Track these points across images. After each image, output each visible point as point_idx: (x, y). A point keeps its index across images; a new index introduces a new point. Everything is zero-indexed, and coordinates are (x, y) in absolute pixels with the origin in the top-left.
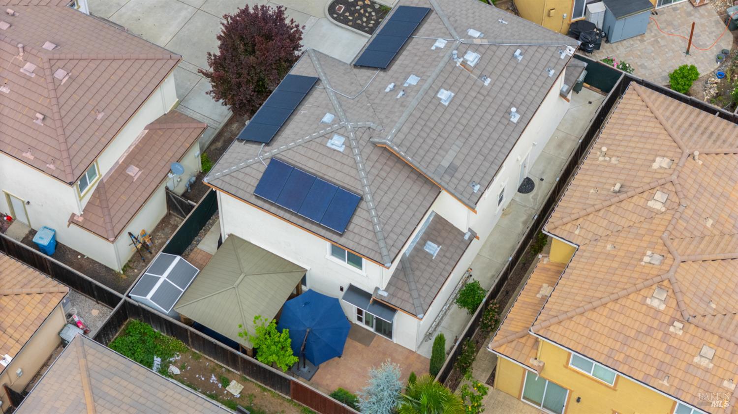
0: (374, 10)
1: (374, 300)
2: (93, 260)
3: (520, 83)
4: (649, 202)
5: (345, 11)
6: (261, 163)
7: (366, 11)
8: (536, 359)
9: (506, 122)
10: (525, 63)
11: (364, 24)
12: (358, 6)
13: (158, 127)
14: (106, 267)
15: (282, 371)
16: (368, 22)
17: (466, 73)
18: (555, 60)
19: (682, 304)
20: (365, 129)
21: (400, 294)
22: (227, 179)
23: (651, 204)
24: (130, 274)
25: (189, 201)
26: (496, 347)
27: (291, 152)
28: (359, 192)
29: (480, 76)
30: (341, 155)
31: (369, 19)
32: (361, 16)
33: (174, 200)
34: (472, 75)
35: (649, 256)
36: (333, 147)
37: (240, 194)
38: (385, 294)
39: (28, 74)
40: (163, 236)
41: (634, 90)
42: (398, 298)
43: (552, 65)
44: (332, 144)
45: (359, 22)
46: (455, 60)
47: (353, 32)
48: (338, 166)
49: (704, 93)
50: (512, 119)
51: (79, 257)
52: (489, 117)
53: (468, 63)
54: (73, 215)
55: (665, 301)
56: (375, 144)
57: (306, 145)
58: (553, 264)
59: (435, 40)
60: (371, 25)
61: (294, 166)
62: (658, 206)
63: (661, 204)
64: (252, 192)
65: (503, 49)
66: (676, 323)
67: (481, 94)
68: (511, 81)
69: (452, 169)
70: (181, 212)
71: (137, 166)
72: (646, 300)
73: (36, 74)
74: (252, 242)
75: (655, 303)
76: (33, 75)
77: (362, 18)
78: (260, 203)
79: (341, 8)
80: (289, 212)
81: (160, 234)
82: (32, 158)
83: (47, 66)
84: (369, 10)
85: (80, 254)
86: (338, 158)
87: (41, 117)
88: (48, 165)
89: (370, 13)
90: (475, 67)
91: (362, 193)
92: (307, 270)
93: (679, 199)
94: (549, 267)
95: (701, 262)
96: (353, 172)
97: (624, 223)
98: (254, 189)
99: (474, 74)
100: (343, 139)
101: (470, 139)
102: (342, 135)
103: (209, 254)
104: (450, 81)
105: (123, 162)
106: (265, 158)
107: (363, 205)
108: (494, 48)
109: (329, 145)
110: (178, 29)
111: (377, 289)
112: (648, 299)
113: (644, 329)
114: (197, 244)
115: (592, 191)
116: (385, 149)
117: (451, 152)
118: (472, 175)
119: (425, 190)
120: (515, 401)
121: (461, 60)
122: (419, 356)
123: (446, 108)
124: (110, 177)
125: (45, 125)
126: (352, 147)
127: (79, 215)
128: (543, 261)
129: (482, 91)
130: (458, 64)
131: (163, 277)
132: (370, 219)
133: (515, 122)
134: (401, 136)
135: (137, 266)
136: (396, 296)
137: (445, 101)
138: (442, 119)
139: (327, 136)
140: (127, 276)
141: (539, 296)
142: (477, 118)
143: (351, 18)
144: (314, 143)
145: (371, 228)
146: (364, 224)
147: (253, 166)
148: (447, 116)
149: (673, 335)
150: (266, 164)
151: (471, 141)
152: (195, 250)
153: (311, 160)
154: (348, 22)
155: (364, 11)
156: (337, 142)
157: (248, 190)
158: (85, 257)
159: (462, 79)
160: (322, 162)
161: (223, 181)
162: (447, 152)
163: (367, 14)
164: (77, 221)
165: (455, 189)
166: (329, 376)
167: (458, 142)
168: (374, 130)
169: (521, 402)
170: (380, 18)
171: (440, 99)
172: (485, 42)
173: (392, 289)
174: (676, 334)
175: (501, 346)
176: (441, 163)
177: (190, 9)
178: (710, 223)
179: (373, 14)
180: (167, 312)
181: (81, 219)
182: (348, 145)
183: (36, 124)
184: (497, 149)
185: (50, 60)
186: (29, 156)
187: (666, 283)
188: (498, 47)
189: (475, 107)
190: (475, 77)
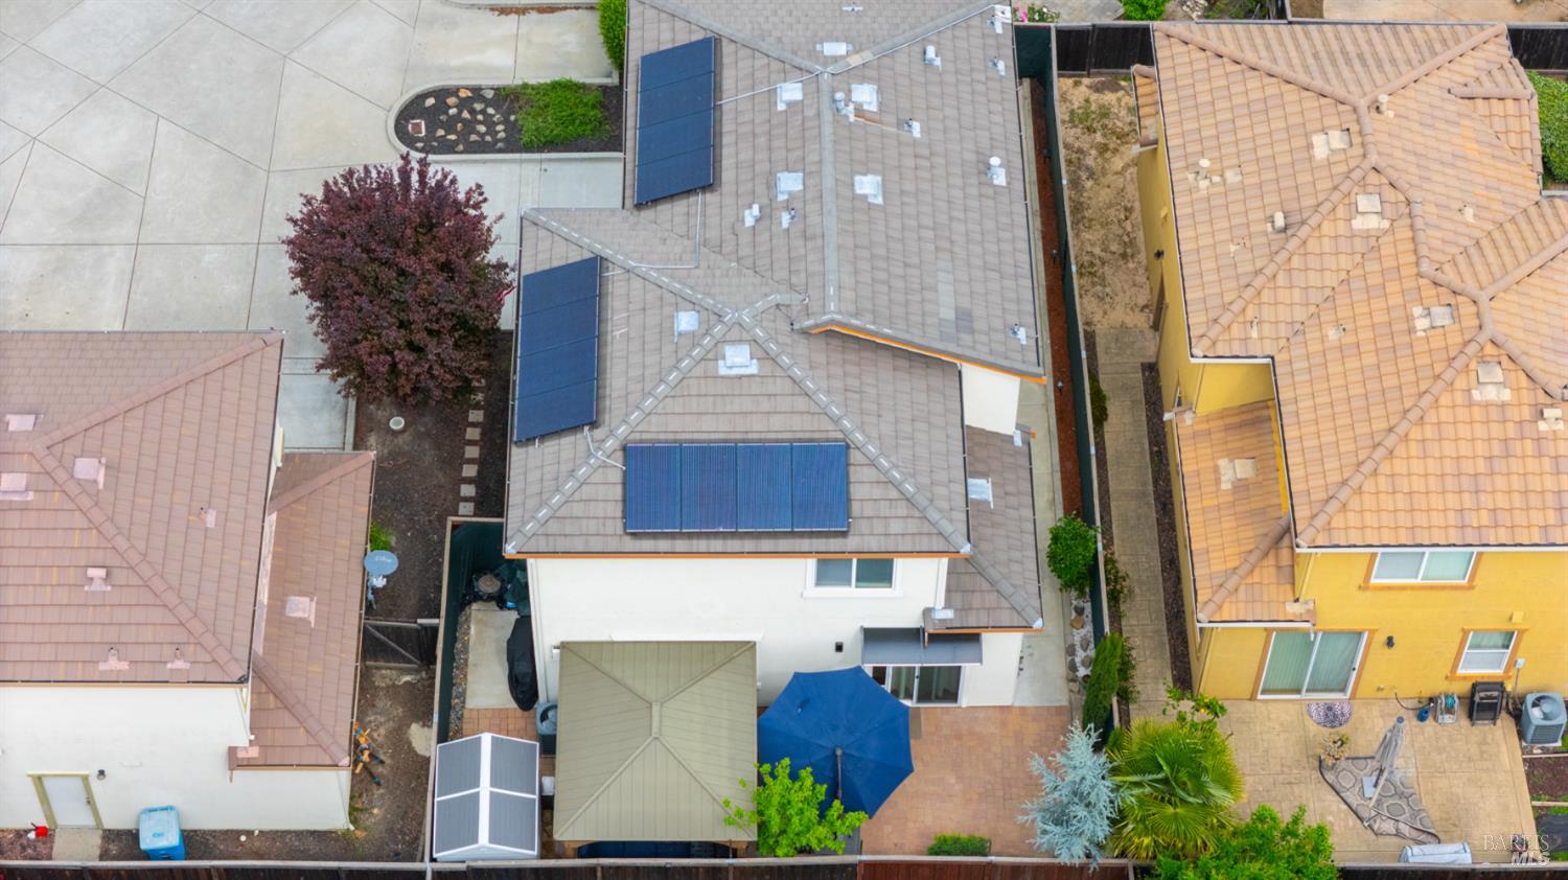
0: (488, 102)
1: (930, 635)
2: (277, 832)
3: (967, 109)
4: (1353, 221)
5: (431, 129)
6: (604, 466)
7: (473, 112)
8: (1297, 600)
9: (990, 192)
10: (952, 67)
11: (488, 138)
12: (450, 107)
13: (292, 499)
14: (312, 833)
15: (834, 853)
16: (491, 131)
17: (873, 127)
18: (992, 42)
19: (1536, 374)
20: (772, 310)
21: (976, 601)
22: (553, 527)
23: (1358, 223)
24: (368, 823)
25: (420, 621)
26: (1212, 615)
27: (654, 418)
28: (833, 435)
29: (899, 125)
30: (758, 379)
31: (490, 123)
32: (470, 126)
33: (378, 635)
34: (885, 128)
35: (1421, 316)
36: (735, 372)
37: (596, 544)
38: (949, 614)
39: (16, 498)
40: (382, 720)
41: (1168, 36)
42: (978, 609)
43: (992, 52)
44: (731, 367)
45: (474, 137)
46: (844, 112)
47: (475, 161)
48: (765, 405)
49: (1185, 8)
50: (996, 182)
51: (243, 838)
52: (960, 194)
53: (866, 107)
54: (232, 751)
55: (1504, 384)
56: (805, 333)
57: (678, 391)
58: (1208, 419)
59: (772, 93)
60: (502, 135)
61: (681, 442)
62: (1373, 223)
63: (1375, 217)
64: (620, 530)
65: (902, 58)
66: (1548, 412)
67: (921, 157)
68: (951, 112)
69: (964, 319)
70: (397, 652)
71: (302, 594)
72: (1470, 396)
73: (36, 491)
74: (615, 639)
75: (1491, 394)
76: (31, 496)
77: (475, 128)
78: (647, 545)
79: (418, 125)
80: (716, 535)
81: (372, 718)
82: (124, 666)
83: (51, 463)
84: (478, 106)
85: (239, 833)
86: (756, 390)
87: (102, 573)
88: (169, 666)
90: (880, 109)
91: (840, 435)
92: (755, 644)
93: (1403, 193)
94: (1204, 426)
95: (1515, 287)
96: (801, 403)
97: (1331, 280)
98: (619, 524)
99: (887, 125)
100: (745, 349)
101: (956, 249)
102: (741, 341)
103: (501, 710)
104: (859, 156)
105: (270, 598)
106: (608, 452)
107: (855, 456)
108: (886, 61)
109: (723, 371)
110: (122, 302)
111: (927, 612)
112: (1474, 392)
113: (1497, 449)
114: (464, 702)
115: (1233, 248)
116: (830, 335)
117: (942, 288)
118: (1000, 314)
119: (936, 379)
120: (1248, 706)
121: (851, 107)
122: (1023, 709)
123: (883, 209)
124: (265, 640)
125: (113, 586)
126: (772, 355)
127: (247, 745)
128: (1184, 421)
129: (919, 151)
130: (852, 118)
131: (485, 789)
132: (883, 479)
133: (1004, 184)
134: (849, 294)
135: (371, 802)
136: (971, 609)
137: (875, 196)
138: (891, 233)
139: (710, 356)
140: (365, 829)
141: (1226, 486)
142: (942, 205)
143: (453, 137)
144: (691, 381)
145: (894, 494)
146: (877, 492)
147: (592, 480)
148: (896, 223)
149: (1551, 437)
150: (617, 462)
151: (960, 252)
152: (466, 713)
153: (704, 417)
154: (453, 148)
155: (469, 112)
156: (738, 360)
157: (610, 531)
158: (257, 833)
159: (875, 143)
160: (728, 409)
161: (547, 535)
162: (936, 291)
163: (480, 117)
164: (249, 759)
165: (991, 352)
166: (888, 829)
167: (941, 264)
168: (788, 306)
169: (1258, 704)
170: (510, 114)
171: (865, 197)
172: (867, 56)
173: (957, 598)
174: (1554, 431)
175: (1220, 608)
176: (941, 316)
177: (120, 252)
178: (1469, 212)
179: (491, 111)
180: (535, 853)
181: (254, 752)
182: (764, 356)
183: (94, 593)
185: (48, 448)
186: (113, 664)
187: (1490, 349)
188: (891, 56)
189: (927, 187)
190: (893, 130)
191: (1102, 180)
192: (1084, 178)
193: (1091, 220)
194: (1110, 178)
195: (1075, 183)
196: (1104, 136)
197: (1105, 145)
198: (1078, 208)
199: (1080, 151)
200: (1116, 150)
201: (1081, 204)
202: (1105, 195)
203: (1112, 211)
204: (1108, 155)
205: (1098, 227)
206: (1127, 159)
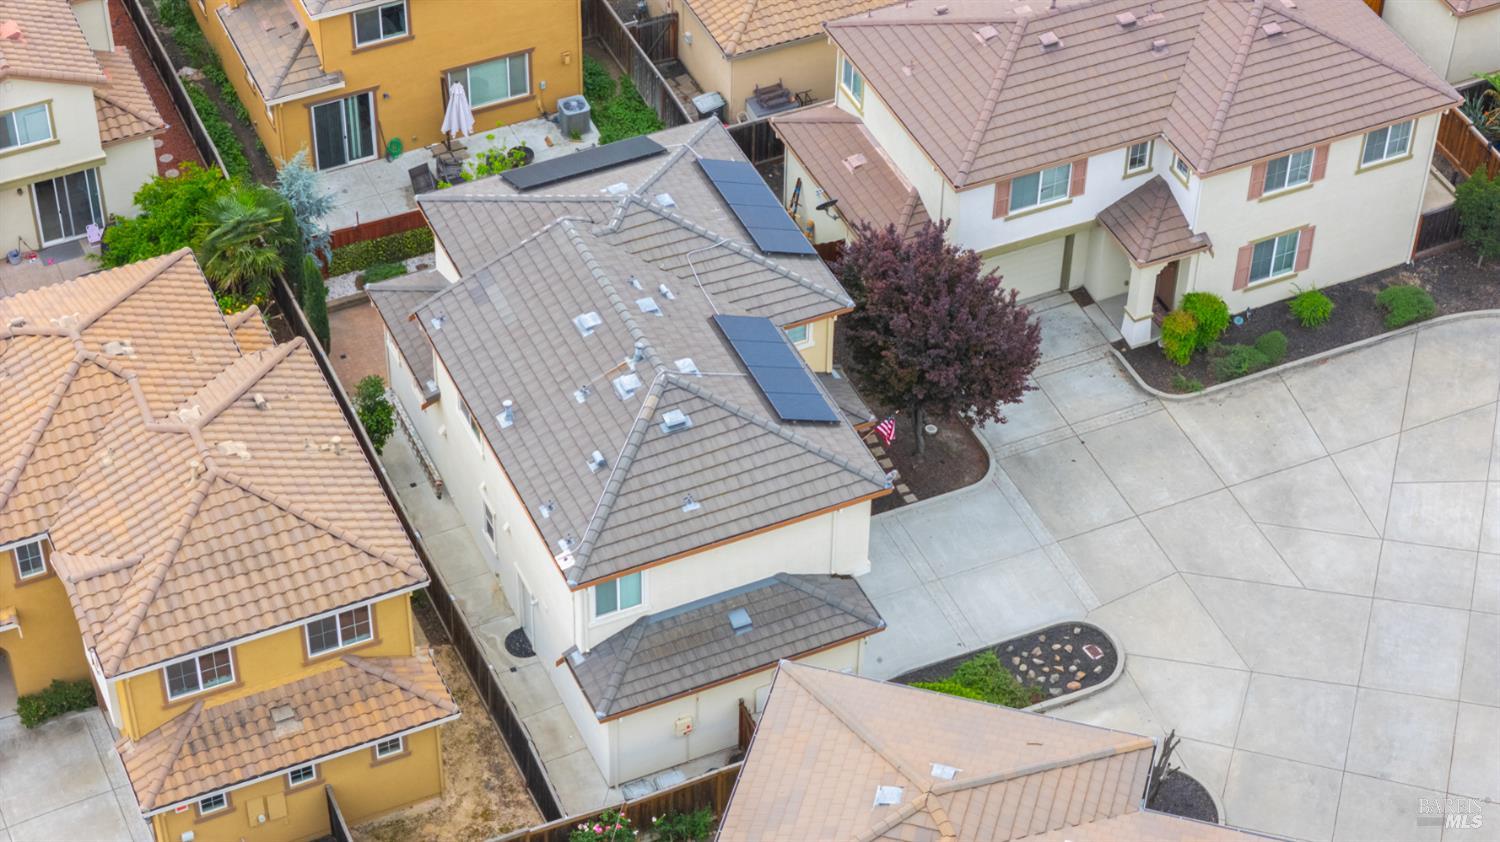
0: (1050, 684)
3: (552, 449)
5: (1081, 651)
10: (581, 472)
11: (1025, 654)
12: (1078, 670)
16: (1027, 662)
17: (608, 369)
18: (562, 526)
29: (593, 388)
31: (1034, 668)
34: (602, 376)
43: (558, 518)
46: (636, 358)
52: (525, 380)
53: (622, 377)
60: (1016, 661)
68: (562, 435)
69: (480, 297)
71: (862, 166)
77: (1043, 660)
84: (1055, 678)
89: (1047, 675)
90: (612, 386)
99: (601, 379)
101: (508, 339)
104: (607, 339)
117: (505, 303)
118: (458, 324)
121: (632, 368)
129: (569, 383)
130: (627, 360)
137: (580, 320)
138: (557, 307)
142: (533, 360)
143: (1055, 646)
151: (505, 340)
155: (1058, 671)
159: (603, 358)
162: (507, 298)
167: (513, 318)
171: (586, 313)
172: (643, 417)
176: (495, 285)
179: (1042, 679)
184: (475, 374)
189: (550, 363)
190: (595, 380)
191: (476, 784)
192: (493, 779)
193: (471, 742)
194: (469, 787)
195: (498, 771)
196: (491, 829)
197: (486, 820)
198: (487, 749)
199: (507, 805)
200: (475, 817)
201: (485, 754)
202: (467, 770)
203: (456, 756)
204: (480, 810)
205: (462, 738)
206: (460, 810)
